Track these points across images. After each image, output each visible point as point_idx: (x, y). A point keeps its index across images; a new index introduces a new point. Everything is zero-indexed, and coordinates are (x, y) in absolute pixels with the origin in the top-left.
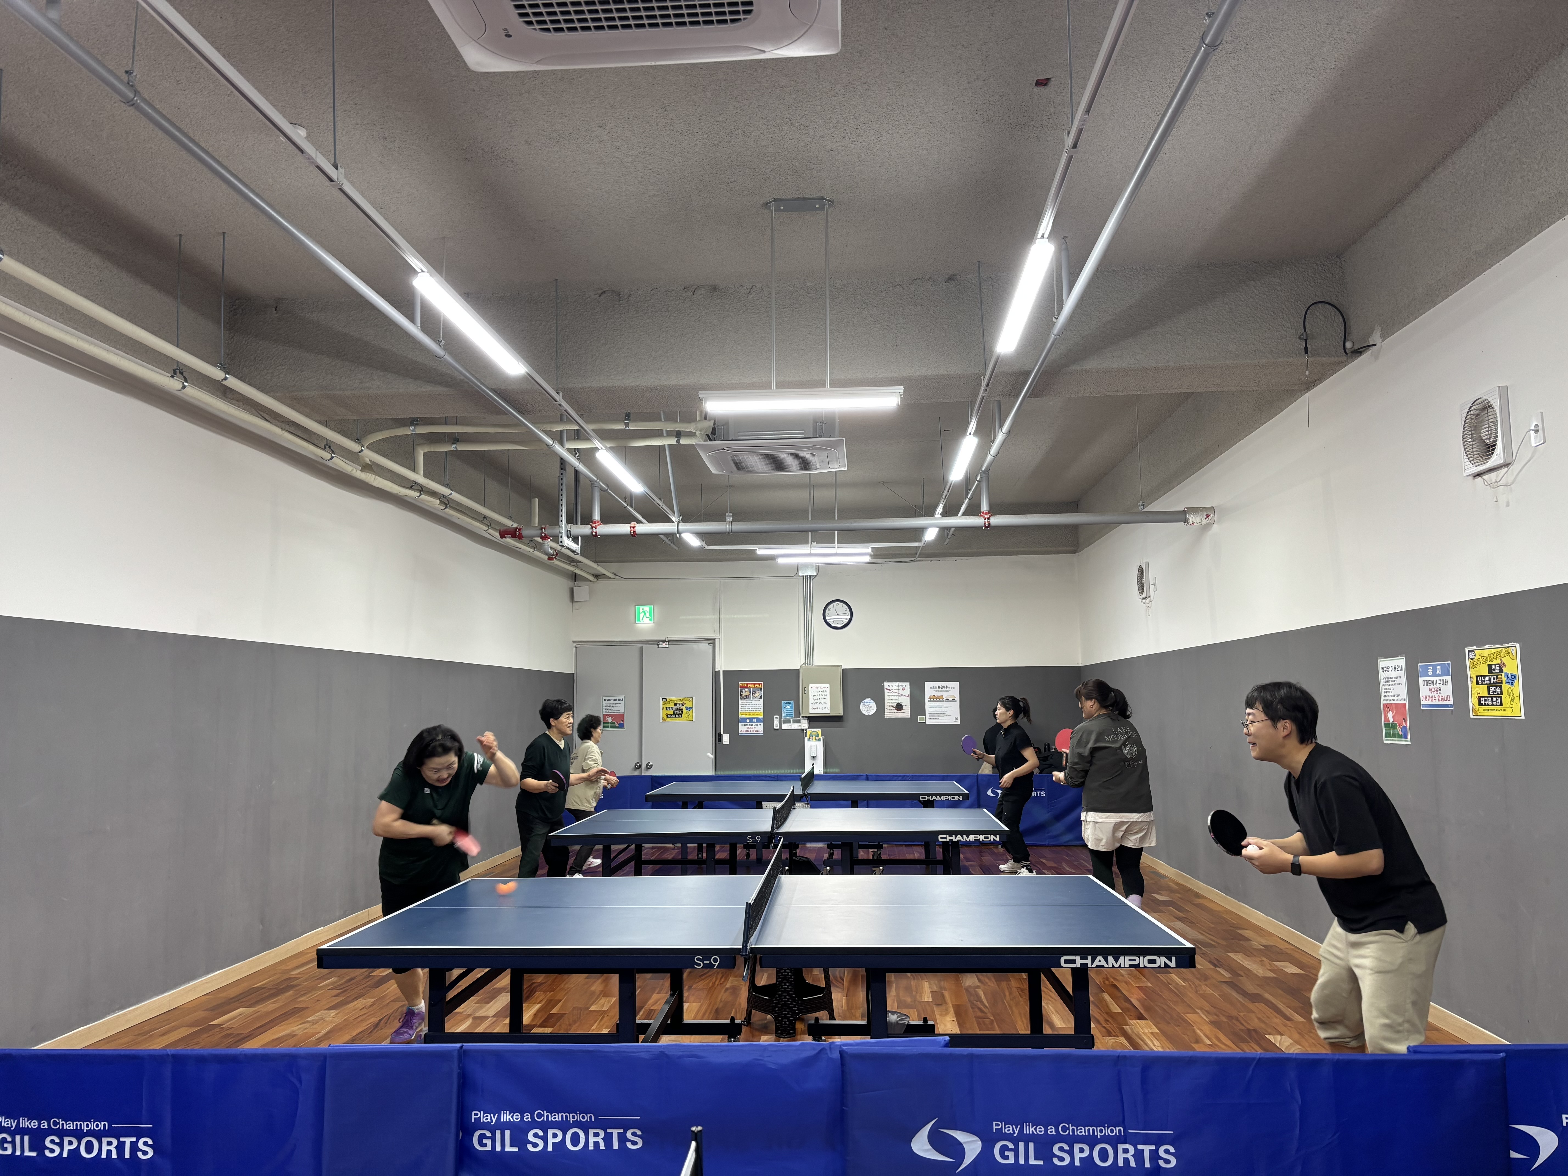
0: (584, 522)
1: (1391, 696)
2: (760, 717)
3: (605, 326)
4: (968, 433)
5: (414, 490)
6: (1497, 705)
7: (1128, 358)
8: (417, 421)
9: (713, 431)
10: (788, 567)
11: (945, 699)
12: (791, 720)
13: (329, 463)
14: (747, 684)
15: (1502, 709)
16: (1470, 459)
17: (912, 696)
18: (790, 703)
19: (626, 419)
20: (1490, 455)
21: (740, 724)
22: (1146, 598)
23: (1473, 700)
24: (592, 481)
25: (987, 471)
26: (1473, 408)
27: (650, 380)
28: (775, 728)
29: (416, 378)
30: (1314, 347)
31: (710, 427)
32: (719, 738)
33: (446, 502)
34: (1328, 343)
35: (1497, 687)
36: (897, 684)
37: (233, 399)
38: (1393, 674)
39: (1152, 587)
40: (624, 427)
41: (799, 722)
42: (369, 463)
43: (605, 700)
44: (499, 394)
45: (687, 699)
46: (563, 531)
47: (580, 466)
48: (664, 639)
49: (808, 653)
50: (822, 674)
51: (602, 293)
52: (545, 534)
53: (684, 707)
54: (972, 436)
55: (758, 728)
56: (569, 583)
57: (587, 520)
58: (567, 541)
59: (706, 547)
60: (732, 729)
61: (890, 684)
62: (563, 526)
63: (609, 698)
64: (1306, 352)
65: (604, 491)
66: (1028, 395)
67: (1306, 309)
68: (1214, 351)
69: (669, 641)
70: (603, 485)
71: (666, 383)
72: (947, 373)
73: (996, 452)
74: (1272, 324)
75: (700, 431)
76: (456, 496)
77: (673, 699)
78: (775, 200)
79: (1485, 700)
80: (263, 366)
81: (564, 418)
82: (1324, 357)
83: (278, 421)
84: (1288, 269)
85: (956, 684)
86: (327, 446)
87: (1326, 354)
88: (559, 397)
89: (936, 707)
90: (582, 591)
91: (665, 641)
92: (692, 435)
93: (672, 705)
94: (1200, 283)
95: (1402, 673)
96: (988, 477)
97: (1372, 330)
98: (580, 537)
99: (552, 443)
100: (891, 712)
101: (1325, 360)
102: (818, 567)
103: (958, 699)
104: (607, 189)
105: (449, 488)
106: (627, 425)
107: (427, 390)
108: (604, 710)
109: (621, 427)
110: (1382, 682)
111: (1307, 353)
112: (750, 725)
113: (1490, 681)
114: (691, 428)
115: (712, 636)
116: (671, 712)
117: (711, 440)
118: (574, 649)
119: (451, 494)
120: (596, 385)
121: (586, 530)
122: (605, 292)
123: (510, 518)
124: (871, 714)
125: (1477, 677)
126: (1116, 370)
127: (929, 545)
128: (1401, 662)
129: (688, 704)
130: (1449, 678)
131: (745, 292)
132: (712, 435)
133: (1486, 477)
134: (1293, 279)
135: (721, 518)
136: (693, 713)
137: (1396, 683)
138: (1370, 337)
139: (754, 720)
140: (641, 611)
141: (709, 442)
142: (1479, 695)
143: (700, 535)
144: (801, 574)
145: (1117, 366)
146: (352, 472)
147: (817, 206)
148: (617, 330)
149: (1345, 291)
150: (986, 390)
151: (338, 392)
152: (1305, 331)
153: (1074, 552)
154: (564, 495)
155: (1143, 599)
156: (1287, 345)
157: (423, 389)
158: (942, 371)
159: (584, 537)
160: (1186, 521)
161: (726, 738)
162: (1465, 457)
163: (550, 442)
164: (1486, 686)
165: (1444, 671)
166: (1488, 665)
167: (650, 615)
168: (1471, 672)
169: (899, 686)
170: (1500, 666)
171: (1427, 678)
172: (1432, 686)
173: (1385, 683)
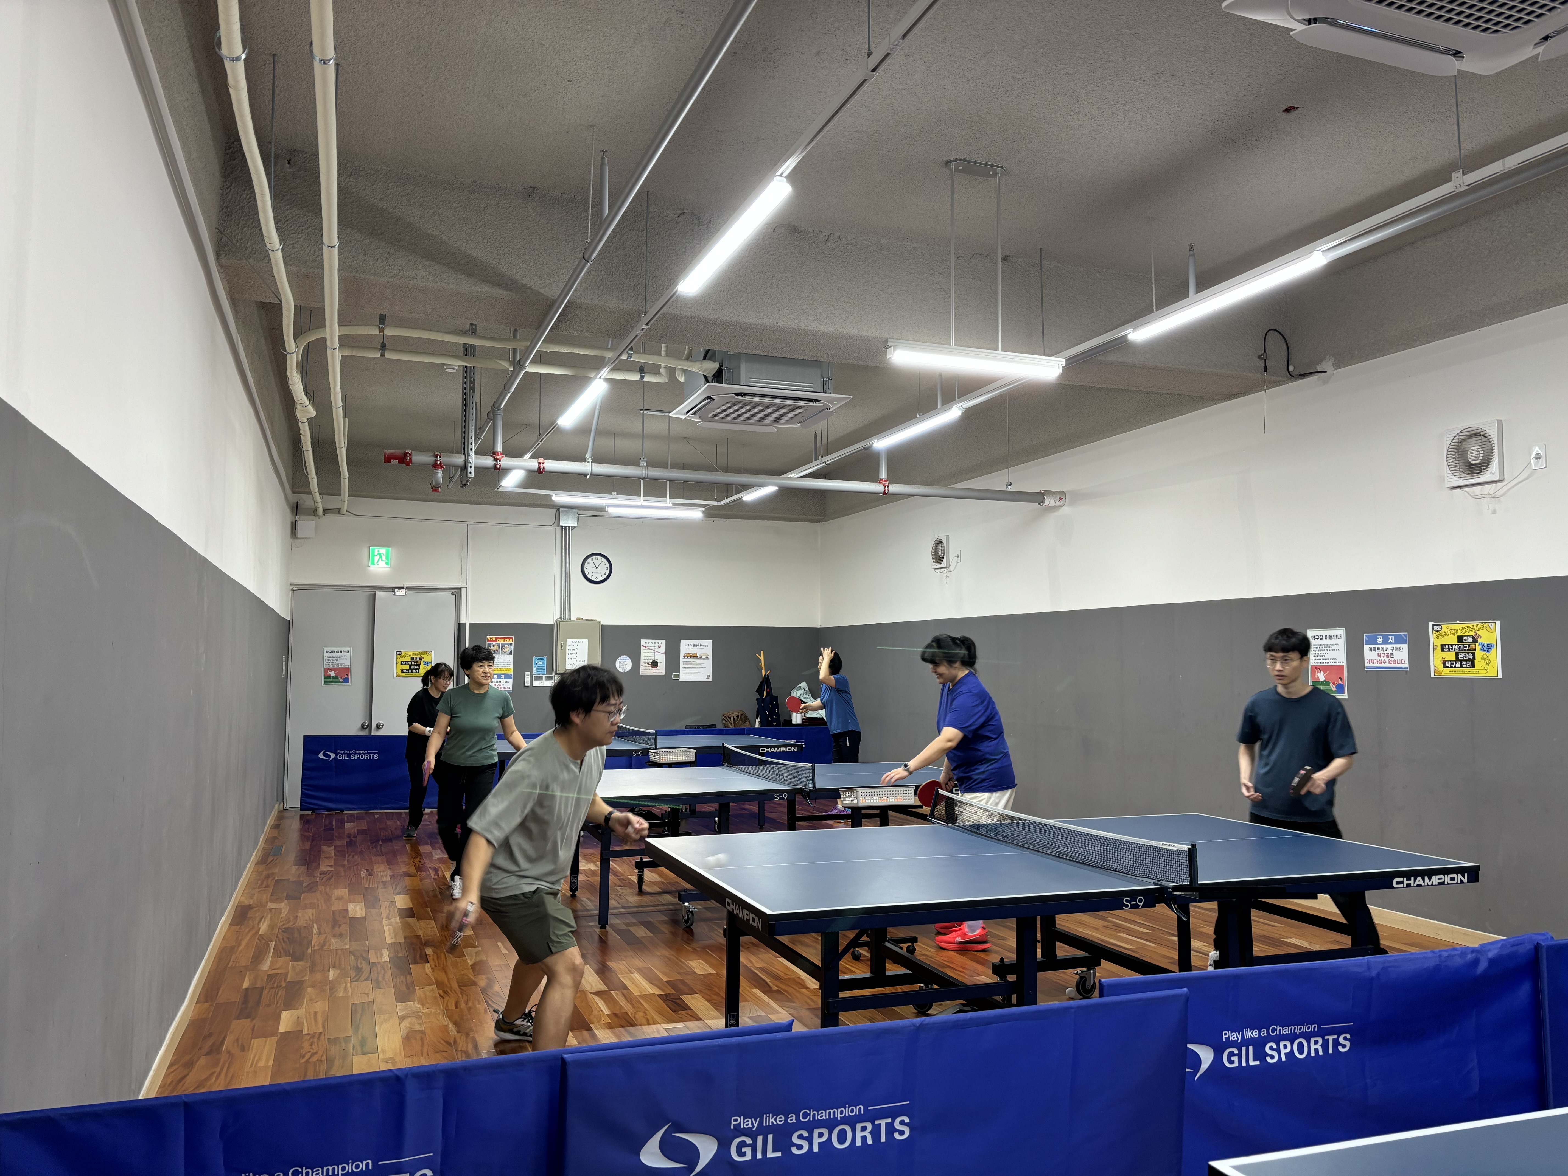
1: (1324, 659)
2: (509, 673)
6: (1466, 668)
11: (698, 657)
12: (544, 676)
14: (496, 638)
15: (1473, 670)
17: (667, 653)
18: (542, 659)
22: (944, 568)
23: (1435, 664)
26: (1461, 434)
28: (526, 685)
36: (653, 641)
38: (1326, 641)
43: (327, 652)
45: (426, 653)
46: (471, 460)
47: (512, 391)
48: (402, 586)
49: (565, 608)
50: (580, 630)
53: (422, 662)
56: (294, 516)
61: (647, 641)
63: (332, 650)
67: (1265, 334)
68: (1201, 359)
69: (408, 589)
77: (409, 653)
79: (1452, 664)
85: (710, 643)
87: (1276, 372)
89: (690, 664)
90: (307, 525)
91: (403, 588)
93: (408, 659)
95: (1341, 642)
97: (1322, 360)
100: (646, 669)
103: (710, 657)
108: (325, 663)
111: (1265, 370)
112: (497, 682)
113: (1459, 648)
115: (457, 585)
116: (407, 667)
118: (291, 592)
121: (488, 461)
124: (626, 671)
125: (1442, 645)
128: (1339, 632)
129: (426, 658)
130: (1404, 646)
133: (1470, 489)
137: (1332, 649)
138: (1318, 365)
139: (503, 676)
140: (376, 553)
142: (1444, 660)
144: (561, 524)
147: (991, 173)
152: (1265, 352)
153: (818, 521)
155: (938, 569)
156: (1251, 362)
160: (1042, 502)
162: (1448, 472)
164: (1455, 652)
165: (1398, 640)
166: (1458, 636)
167: (387, 558)
168: (1434, 642)
169: (655, 643)
170: (1473, 638)
171: (1376, 646)
172: (1381, 652)
173: (1315, 649)
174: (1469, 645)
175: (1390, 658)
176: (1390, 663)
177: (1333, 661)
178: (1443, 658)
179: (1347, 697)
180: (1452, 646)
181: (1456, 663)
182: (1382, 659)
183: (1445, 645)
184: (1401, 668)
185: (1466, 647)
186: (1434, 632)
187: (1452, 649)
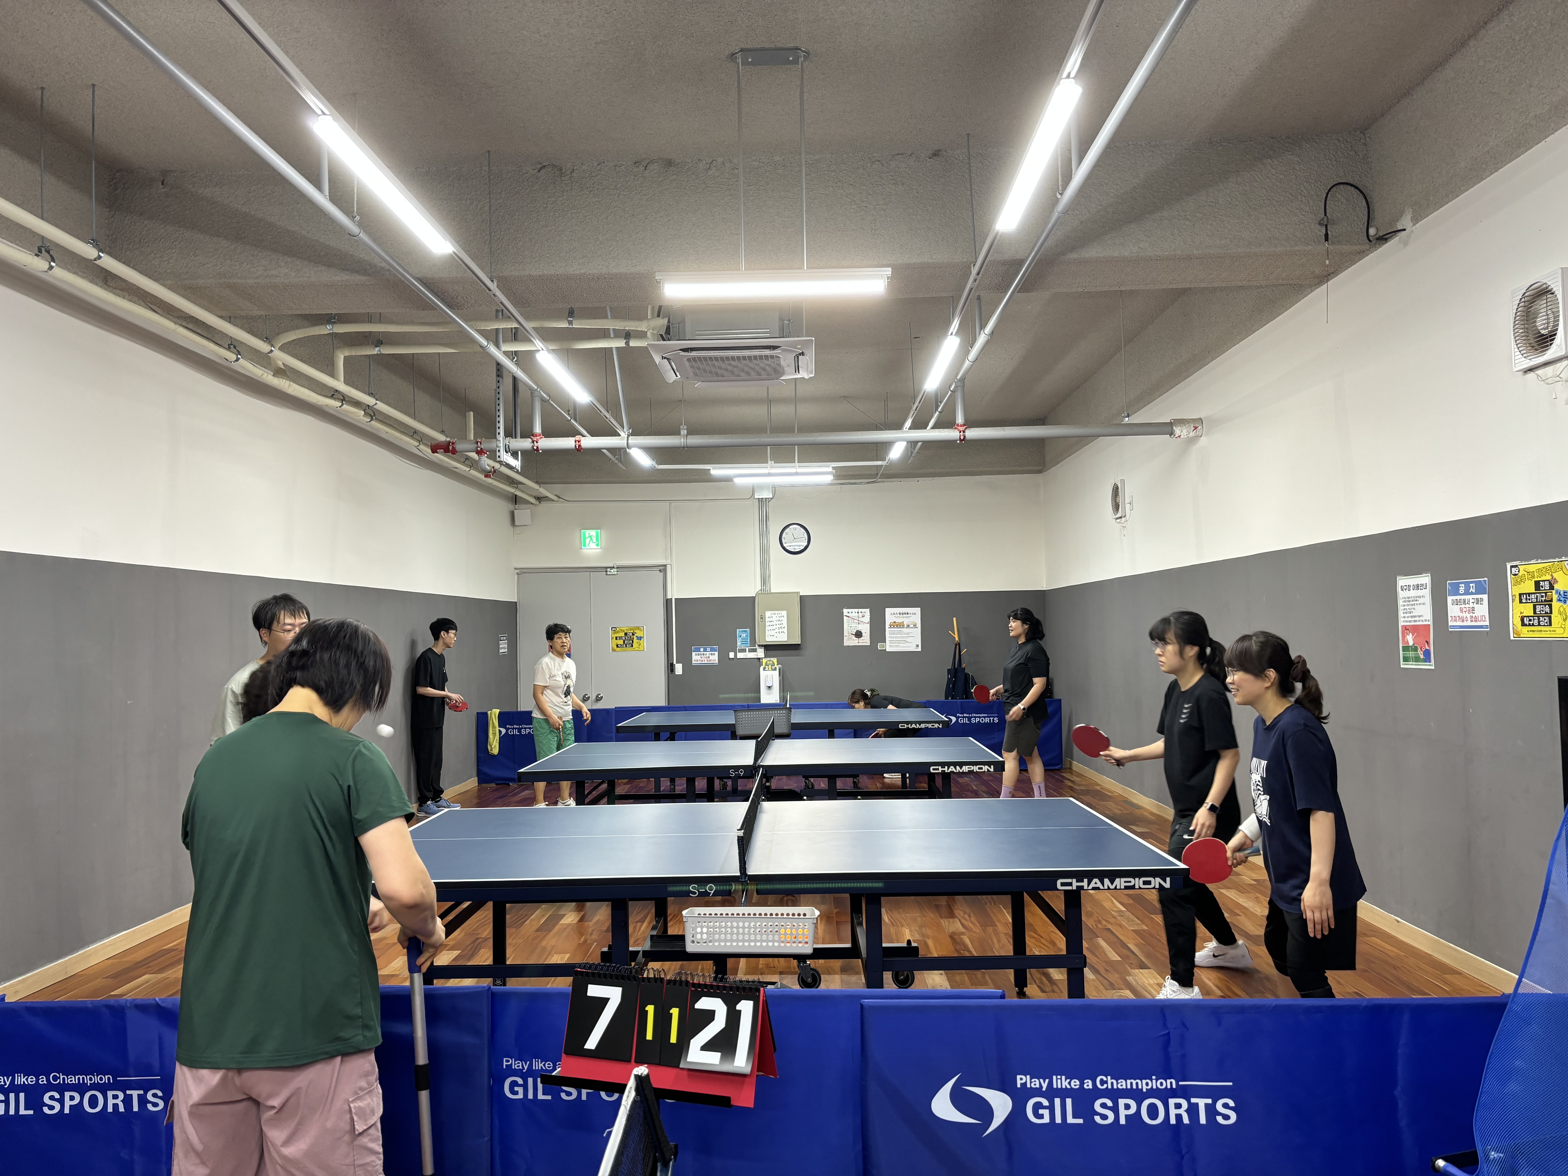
0: (523, 436)
1: (1412, 617)
3: (545, 205)
4: (950, 333)
5: (335, 399)
6: (1544, 625)
7: (1131, 246)
8: (335, 319)
9: (668, 331)
10: (744, 488)
11: (905, 626)
12: (747, 649)
13: (235, 366)
15: (1551, 629)
16: (1522, 352)
17: (872, 623)
18: (745, 631)
19: (569, 317)
20: (1547, 346)
21: (694, 654)
22: (1120, 518)
23: (1514, 620)
24: (532, 391)
25: (963, 379)
26: (1526, 294)
27: (596, 267)
28: (730, 657)
29: (330, 265)
30: (1334, 234)
31: (663, 325)
32: (671, 668)
33: (371, 413)
34: (1350, 229)
35: (1545, 605)
36: (856, 610)
37: (116, 288)
38: (1413, 593)
39: (1128, 506)
40: (568, 326)
41: (755, 650)
42: (283, 367)
44: (425, 284)
45: (638, 628)
46: (501, 445)
47: (518, 371)
48: (612, 565)
49: (765, 580)
50: (779, 601)
51: (541, 168)
52: (481, 448)
53: (635, 636)
54: (953, 337)
55: (712, 657)
56: (511, 507)
57: (528, 433)
58: (505, 456)
59: (656, 466)
60: (685, 659)
61: (850, 610)
62: (501, 439)
64: (1327, 238)
65: (545, 402)
66: (1018, 289)
67: (1327, 191)
68: (1226, 238)
69: (617, 568)
70: (545, 395)
71: (615, 271)
72: (931, 261)
73: (975, 357)
74: (1289, 208)
75: (653, 330)
76: (382, 407)
77: (623, 629)
78: (742, 50)
79: (1530, 620)
80: (149, 250)
81: (501, 313)
82: (1345, 245)
83: (172, 316)
84: (1308, 145)
85: (918, 610)
86: (232, 346)
87: (1347, 241)
88: (493, 286)
89: (897, 634)
90: (523, 514)
91: (614, 567)
92: (642, 335)
93: (622, 634)
94: (1211, 161)
95: (1427, 593)
96: (963, 386)
97: (1401, 214)
98: (519, 452)
99: (486, 344)
100: (850, 639)
101: (1346, 248)
102: (774, 489)
103: (919, 625)
104: (546, 32)
105: (374, 397)
106: (570, 323)
107: (343, 279)
109: (564, 325)
110: (1401, 602)
111: (1328, 241)
112: (704, 654)
113: (1537, 599)
114: (642, 326)
115: (663, 562)
116: (621, 642)
117: (664, 340)
118: (516, 576)
119: (376, 404)
120: (535, 273)
121: (526, 444)
122: (544, 166)
123: (443, 432)
125: (1520, 595)
126: (1117, 259)
127: (891, 464)
128: (1425, 579)
129: (639, 633)
130: (1485, 597)
131: (705, 167)
132: (667, 334)
133: (1540, 372)
134: (1313, 158)
135: (674, 432)
136: (644, 642)
137: (1418, 602)
138: (1398, 221)
140: (587, 535)
141: (662, 342)
142: (1522, 615)
143: (651, 451)
144: (756, 497)
145: (1118, 255)
146: (262, 377)
147: (791, 59)
148: (559, 210)
149: (1369, 171)
150: (975, 280)
151: (239, 281)
152: (1325, 215)
153: (1040, 472)
154: (501, 405)
155: (1117, 519)
156: (1305, 231)
157: (338, 278)
158: (926, 259)
159: (525, 453)
160: (1171, 433)
161: (679, 669)
162: (1516, 350)
163: (484, 342)
164: (1532, 604)
165: (1480, 590)
166: (1535, 581)
167: (597, 540)
168: (1514, 590)
169: (858, 612)
170: (1550, 583)
171: (1458, 597)
172: (1463, 606)
173: (1404, 603)
174: (1546, 593)
175: (1471, 614)
176: (1471, 621)
177: (1420, 619)
178: (1521, 613)
179: (1433, 668)
180: (1529, 596)
181: (1534, 619)
182: (1464, 615)
183: (1523, 594)
184: (1481, 627)
185: (1542, 597)
186: (1513, 576)
187: (1529, 600)
